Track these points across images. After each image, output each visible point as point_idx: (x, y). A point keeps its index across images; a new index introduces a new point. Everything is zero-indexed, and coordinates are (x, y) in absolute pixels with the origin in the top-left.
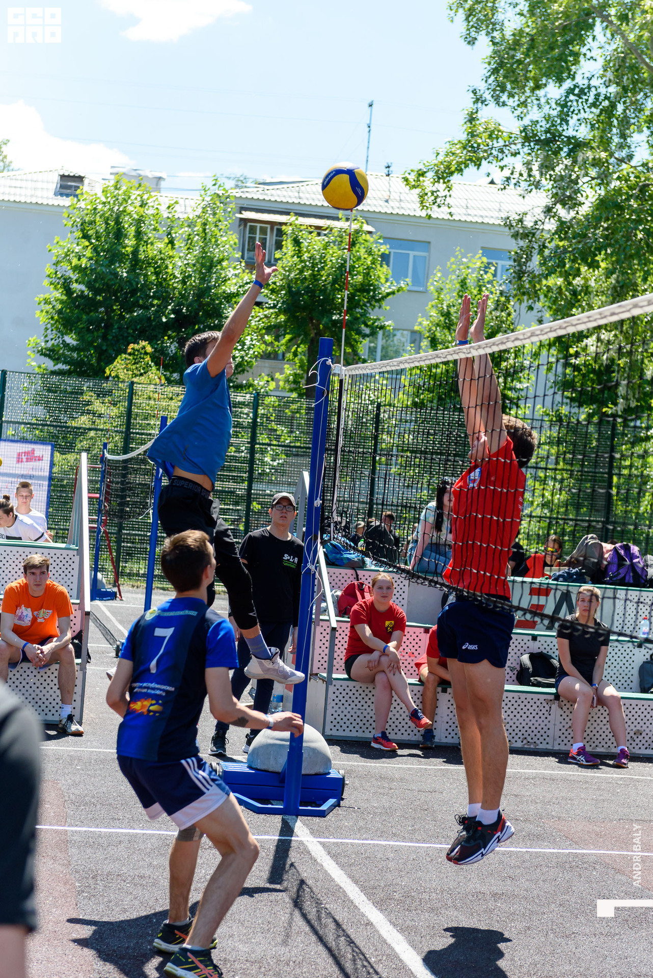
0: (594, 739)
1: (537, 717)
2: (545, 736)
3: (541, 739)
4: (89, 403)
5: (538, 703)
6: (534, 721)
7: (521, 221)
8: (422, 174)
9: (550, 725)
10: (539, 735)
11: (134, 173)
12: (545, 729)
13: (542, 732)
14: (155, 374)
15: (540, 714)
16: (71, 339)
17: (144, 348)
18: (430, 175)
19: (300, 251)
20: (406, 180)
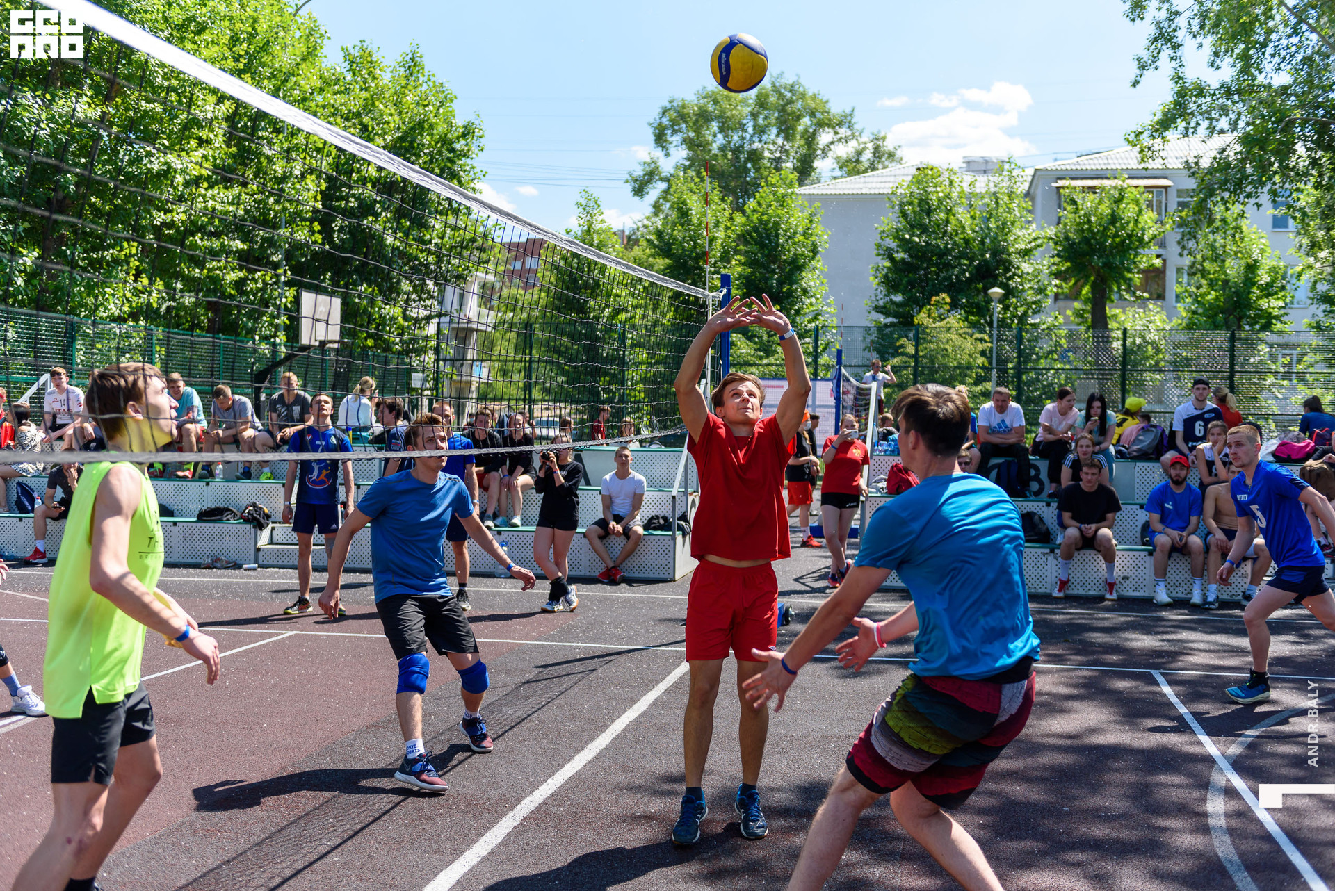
0: (1087, 584)
1: (1036, 567)
2: (1043, 582)
3: (1041, 585)
4: (902, 346)
5: (1036, 556)
6: (1033, 570)
7: (1197, 163)
8: (1138, 134)
9: (1048, 574)
10: (1038, 582)
11: (981, 160)
12: (1044, 576)
13: (1041, 579)
14: (955, 320)
15: (1038, 564)
16: (898, 298)
17: (943, 299)
18: (1146, 134)
19: (1077, 208)
20: (1127, 140)
